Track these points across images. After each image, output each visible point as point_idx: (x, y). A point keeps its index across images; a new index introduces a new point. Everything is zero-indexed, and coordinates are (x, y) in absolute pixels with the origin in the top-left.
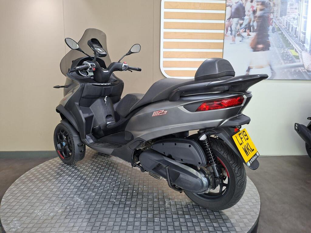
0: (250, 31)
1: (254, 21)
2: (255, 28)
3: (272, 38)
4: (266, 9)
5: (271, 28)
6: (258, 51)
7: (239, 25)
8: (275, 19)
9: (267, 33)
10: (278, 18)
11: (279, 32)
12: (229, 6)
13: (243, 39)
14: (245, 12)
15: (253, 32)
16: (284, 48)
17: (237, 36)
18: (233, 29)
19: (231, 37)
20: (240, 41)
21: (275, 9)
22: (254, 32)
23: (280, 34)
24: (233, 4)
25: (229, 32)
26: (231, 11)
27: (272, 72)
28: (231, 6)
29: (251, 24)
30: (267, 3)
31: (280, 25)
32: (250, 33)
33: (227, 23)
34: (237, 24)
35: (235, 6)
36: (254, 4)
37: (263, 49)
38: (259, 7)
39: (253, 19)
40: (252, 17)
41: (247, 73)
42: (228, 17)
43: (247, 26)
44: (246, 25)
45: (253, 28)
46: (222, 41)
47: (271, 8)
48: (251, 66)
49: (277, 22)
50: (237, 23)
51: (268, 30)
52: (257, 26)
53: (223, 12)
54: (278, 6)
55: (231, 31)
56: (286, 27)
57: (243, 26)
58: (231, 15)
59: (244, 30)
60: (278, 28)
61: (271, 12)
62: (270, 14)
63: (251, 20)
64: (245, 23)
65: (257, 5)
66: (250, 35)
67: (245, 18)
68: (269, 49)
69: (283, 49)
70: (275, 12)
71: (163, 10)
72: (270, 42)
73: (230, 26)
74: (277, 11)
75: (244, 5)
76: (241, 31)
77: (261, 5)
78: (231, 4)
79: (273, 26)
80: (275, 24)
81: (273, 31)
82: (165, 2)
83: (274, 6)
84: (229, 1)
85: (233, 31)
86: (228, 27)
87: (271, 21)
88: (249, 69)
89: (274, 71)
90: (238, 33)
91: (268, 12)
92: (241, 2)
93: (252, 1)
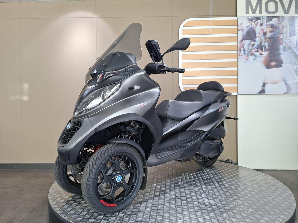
0: (262, 51)
1: (265, 42)
2: (267, 48)
3: (284, 56)
4: (275, 31)
5: (281, 47)
6: (272, 68)
7: (251, 46)
8: (285, 40)
9: (278, 52)
10: (288, 38)
11: (290, 50)
12: (241, 30)
13: (256, 58)
14: (256, 34)
16: (297, 65)
17: (250, 55)
18: (245, 49)
19: (244, 56)
20: (253, 60)
21: (284, 30)
22: (266, 51)
23: (291, 52)
24: (244, 28)
25: (242, 52)
26: (243, 34)
27: (287, 87)
28: (242, 30)
29: (263, 44)
30: (276, 26)
31: (290, 45)
32: (263, 53)
33: (239, 44)
34: (249, 45)
35: (246, 30)
36: (264, 27)
37: (276, 66)
38: (269, 29)
39: (264, 40)
40: (263, 38)
41: (262, 88)
42: (240, 39)
43: (259, 46)
44: (258, 46)
45: (265, 48)
46: (236, 60)
47: (280, 30)
48: (266, 81)
49: (287, 42)
51: (280, 49)
52: (269, 46)
53: (236, 35)
54: (287, 28)
55: (244, 51)
56: (296, 45)
57: (255, 46)
58: (243, 37)
59: (256, 50)
60: (289, 47)
61: (281, 33)
62: (280, 35)
63: (262, 41)
64: (257, 43)
65: (267, 28)
66: (262, 54)
67: (256, 39)
68: (281, 66)
69: (295, 65)
70: (284, 33)
71: (181, 37)
72: (282, 59)
73: (243, 46)
74: (286, 32)
75: (254, 29)
76: (253, 51)
78: (242, 28)
79: (283, 45)
80: (285, 43)
81: (284, 50)
82: (183, 30)
83: (283, 28)
84: (240, 26)
85: (246, 51)
86: (241, 48)
87: (281, 41)
88: (264, 85)
89: (289, 86)
90: (251, 53)
91: (277, 33)
92: (251, 26)
93: (261, 25)
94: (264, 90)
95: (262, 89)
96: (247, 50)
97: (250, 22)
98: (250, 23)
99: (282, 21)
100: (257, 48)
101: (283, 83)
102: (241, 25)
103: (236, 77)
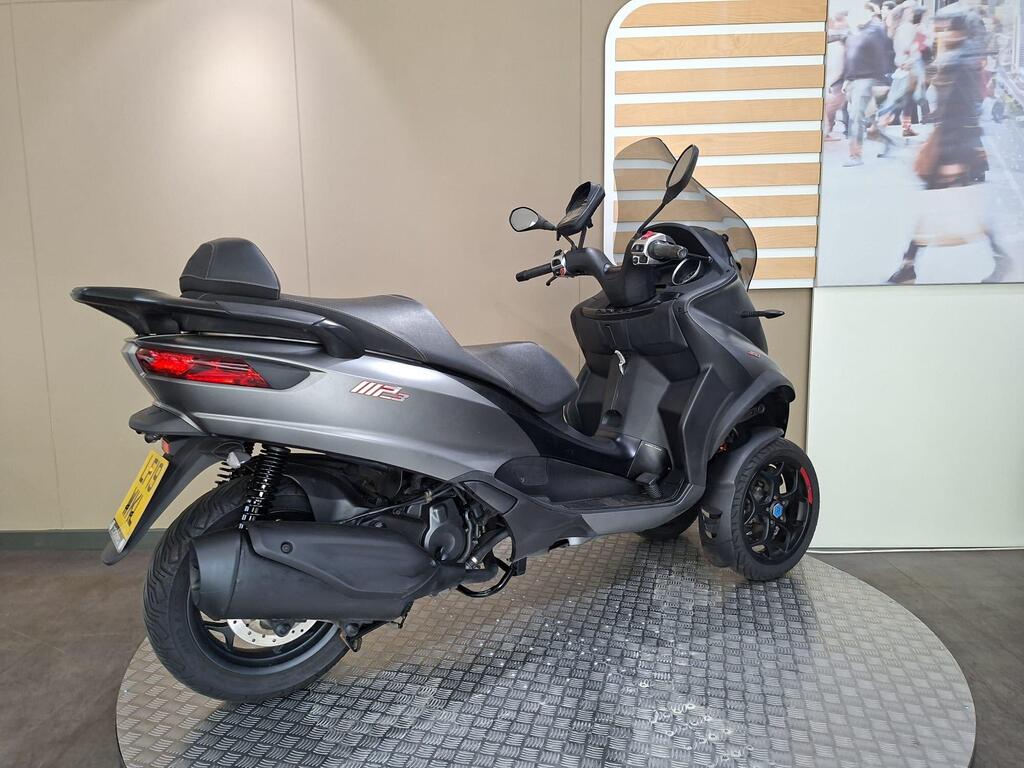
0: (915, 121)
1: (927, 85)
2: (932, 108)
3: (994, 140)
4: (969, 42)
5: (988, 104)
6: (945, 186)
7: (873, 103)
8: (1005, 77)
9: (976, 124)
10: (1013, 72)
11: (1017, 118)
12: (839, 39)
13: (887, 149)
14: (893, 55)
15: (923, 122)
17: (868, 138)
18: (851, 116)
19: (846, 142)
20: (879, 156)
21: (1003, 38)
22: (930, 122)
23: (1021, 125)
24: (849, 33)
25: (839, 127)
26: (845, 55)
27: (996, 258)
28: (844, 41)
29: (917, 95)
30: (972, 22)
31: (1021, 95)
32: (915, 128)
33: (830, 97)
34: (866, 99)
35: (856, 38)
36: (927, 27)
37: (962, 180)
38: (946, 36)
39: (922, 80)
40: (919, 71)
41: (905, 262)
42: (832, 77)
43: (904, 103)
44: (899, 101)
45: (925, 109)
46: (814, 158)
47: (988, 37)
48: (919, 238)
49: (1011, 85)
50: (867, 94)
51: (980, 113)
52: (940, 102)
53: (818, 60)
54: (1012, 29)
55: (847, 122)
57: (889, 103)
58: (845, 70)
59: (893, 117)
60: (1014, 106)
61: (988, 50)
62: (986, 59)
63: (915, 84)
64: (896, 92)
65: (938, 30)
66: (912, 134)
67: (893, 76)
68: (982, 179)
70: (1001, 49)
71: (612, 67)
72: (987, 153)
73: (843, 104)
74: (1009, 45)
75: (890, 34)
76: (882, 121)
77: (949, 30)
78: (844, 33)
79: (995, 98)
80: (1002, 91)
81: (998, 116)
82: (618, 41)
83: (997, 32)
84: (837, 24)
85: (852, 121)
86: (836, 110)
87: (988, 80)
88: (913, 250)
89: (1005, 255)
90: (870, 129)
91: (974, 51)
92: (877, 23)
93: (917, 19)
94: (912, 269)
95: (906, 266)
96: (856, 120)
97: (876, 7)
98: (873, 11)
99: (998, 4)
100: (897, 112)
101: (985, 243)
102: (839, 19)
103: (812, 221)
